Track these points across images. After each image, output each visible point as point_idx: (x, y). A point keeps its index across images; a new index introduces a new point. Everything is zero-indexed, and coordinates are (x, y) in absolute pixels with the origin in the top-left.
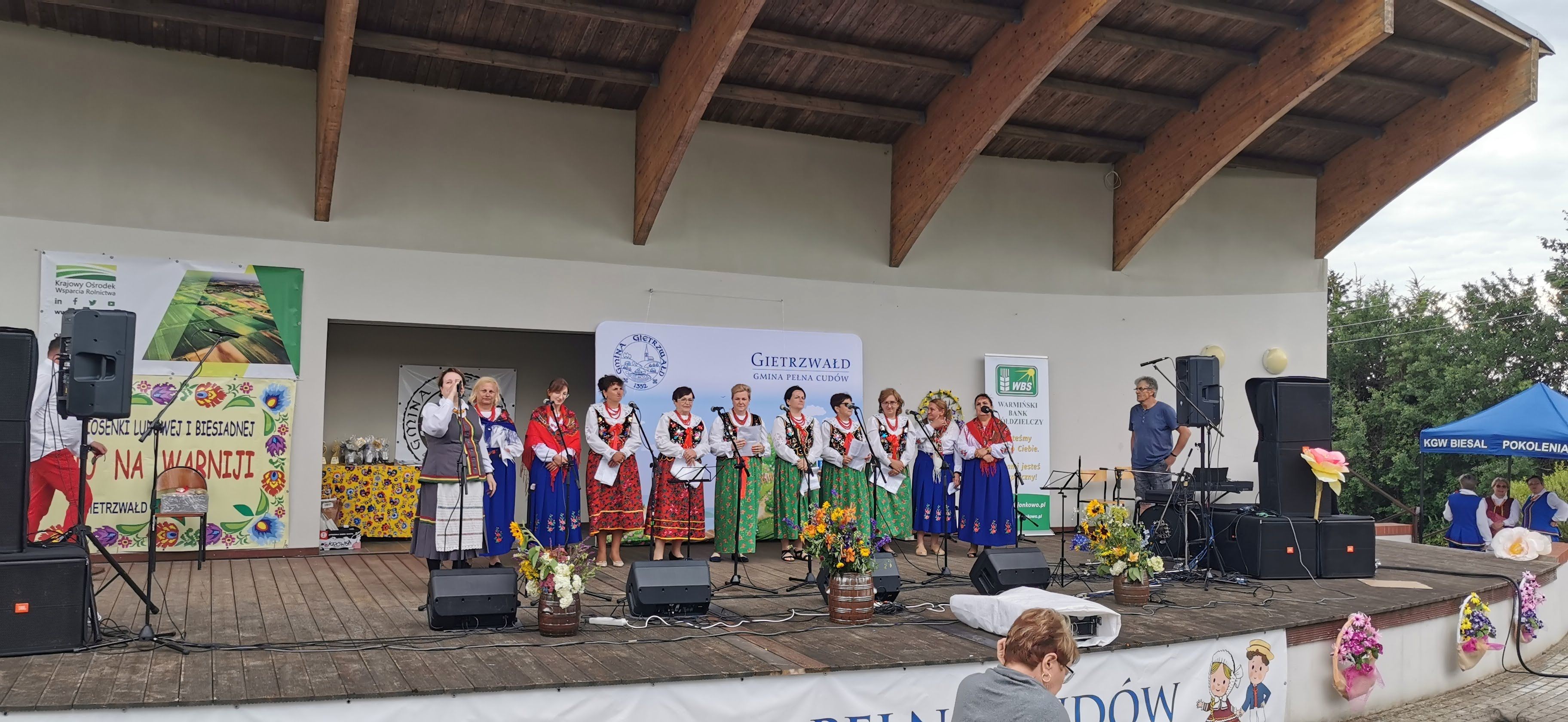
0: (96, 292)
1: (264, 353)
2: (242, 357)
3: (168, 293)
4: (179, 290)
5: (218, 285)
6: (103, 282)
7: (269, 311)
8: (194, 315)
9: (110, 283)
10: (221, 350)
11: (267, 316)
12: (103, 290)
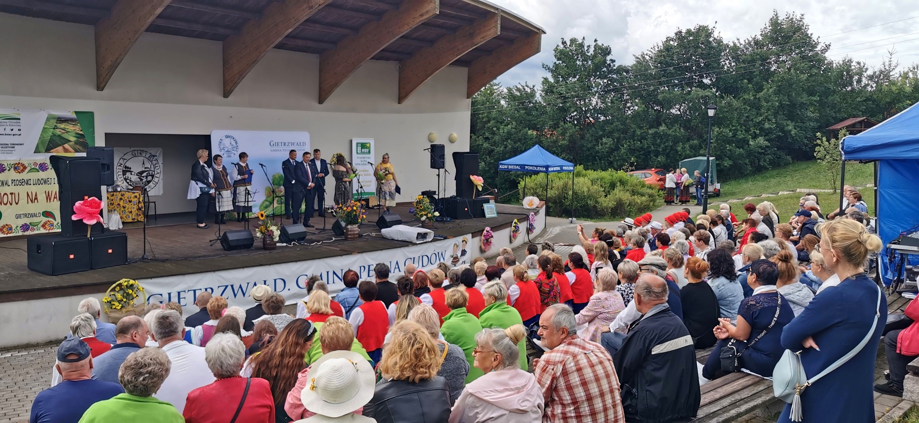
0: (13, 125)
1: (81, 148)
2: (73, 150)
3: (41, 125)
4: (46, 123)
5: (61, 120)
6: (15, 121)
7: (81, 131)
8: (52, 133)
9: (18, 121)
10: (64, 148)
11: (81, 132)
12: (15, 124)
